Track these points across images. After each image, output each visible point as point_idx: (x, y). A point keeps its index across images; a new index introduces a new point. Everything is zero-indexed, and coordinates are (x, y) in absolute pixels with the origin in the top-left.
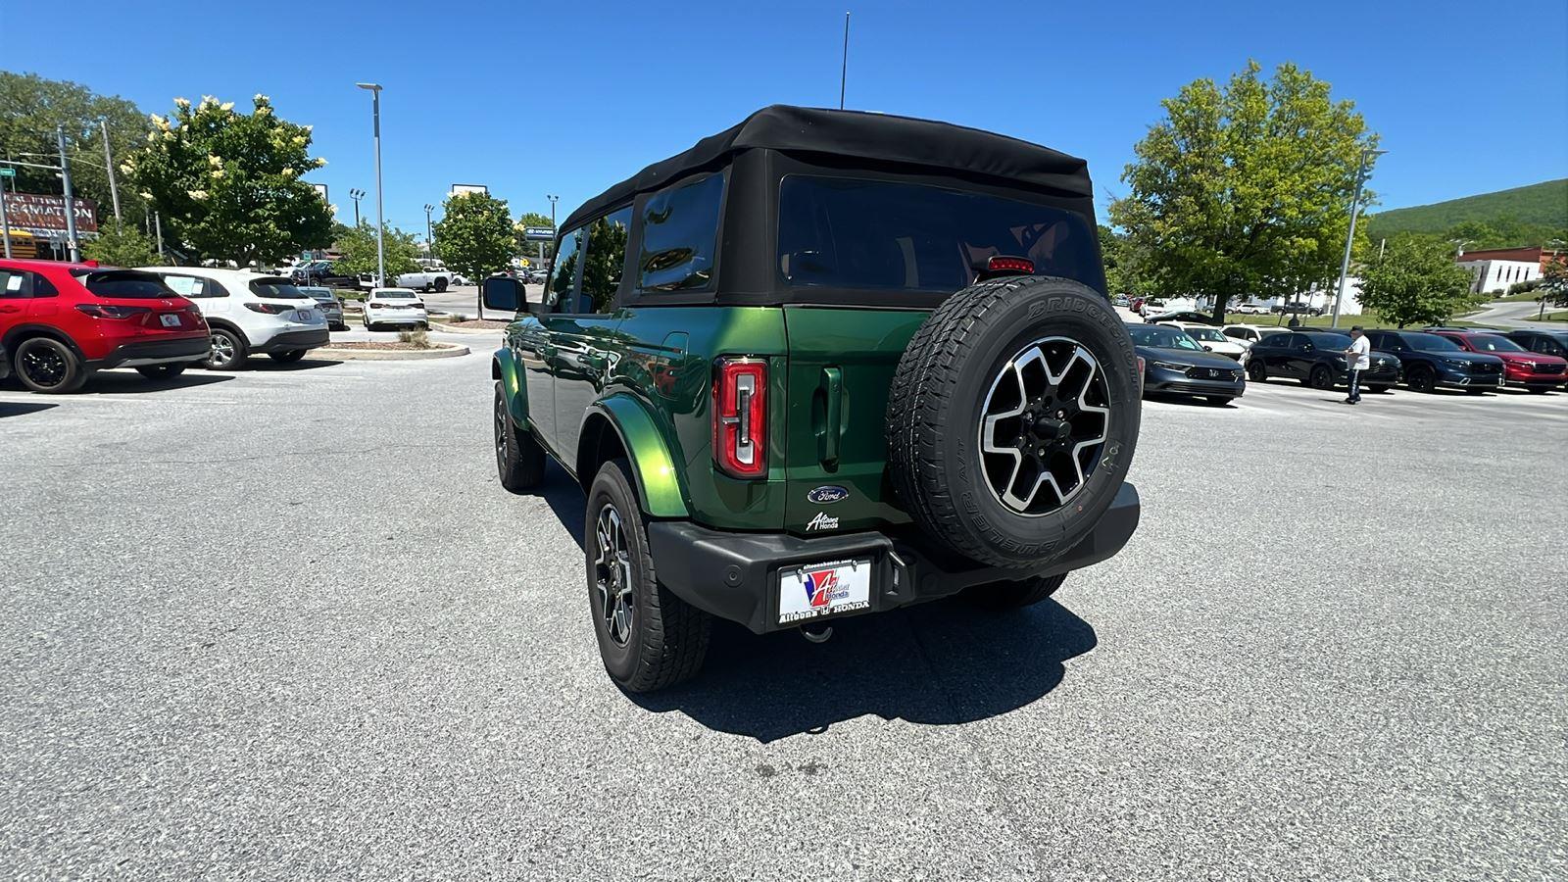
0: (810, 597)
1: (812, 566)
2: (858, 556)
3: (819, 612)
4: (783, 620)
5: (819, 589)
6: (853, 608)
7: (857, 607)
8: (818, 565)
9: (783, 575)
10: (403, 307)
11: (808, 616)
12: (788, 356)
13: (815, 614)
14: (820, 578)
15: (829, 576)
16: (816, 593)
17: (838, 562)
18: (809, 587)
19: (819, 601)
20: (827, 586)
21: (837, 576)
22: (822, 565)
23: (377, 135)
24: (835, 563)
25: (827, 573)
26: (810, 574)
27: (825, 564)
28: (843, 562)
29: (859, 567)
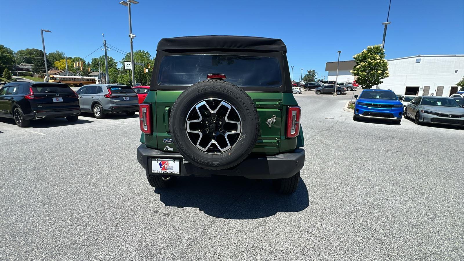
0: (161, 168)
1: (160, 159)
2: (175, 159)
3: (163, 172)
4: (153, 172)
5: (164, 166)
6: (174, 173)
7: (175, 173)
8: (162, 159)
9: (152, 160)
11: (160, 172)
12: (156, 103)
13: (162, 172)
14: (164, 163)
15: (166, 163)
16: (162, 167)
17: (168, 160)
18: (160, 165)
19: (163, 169)
20: (166, 165)
21: (169, 163)
22: (163, 159)
24: (167, 159)
25: (166, 162)
26: (161, 161)
27: (164, 159)
28: (170, 160)
29: (176, 162)
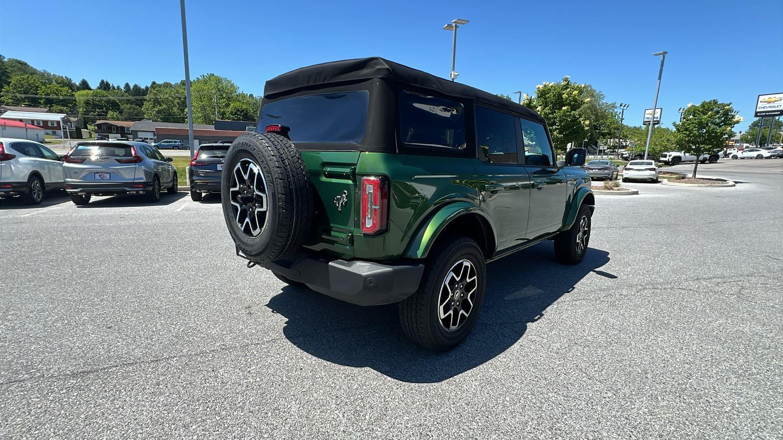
10: (642, 170)
23: (660, 78)
